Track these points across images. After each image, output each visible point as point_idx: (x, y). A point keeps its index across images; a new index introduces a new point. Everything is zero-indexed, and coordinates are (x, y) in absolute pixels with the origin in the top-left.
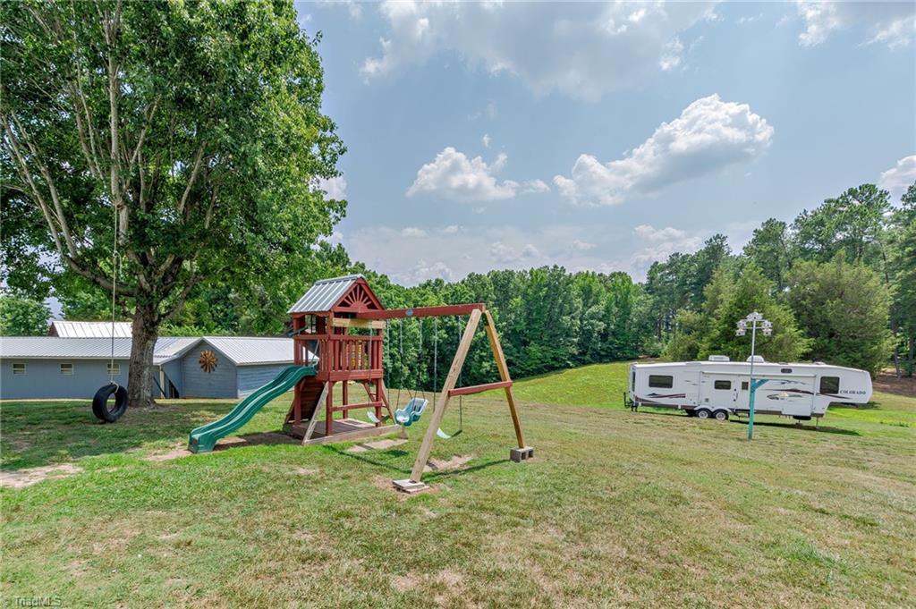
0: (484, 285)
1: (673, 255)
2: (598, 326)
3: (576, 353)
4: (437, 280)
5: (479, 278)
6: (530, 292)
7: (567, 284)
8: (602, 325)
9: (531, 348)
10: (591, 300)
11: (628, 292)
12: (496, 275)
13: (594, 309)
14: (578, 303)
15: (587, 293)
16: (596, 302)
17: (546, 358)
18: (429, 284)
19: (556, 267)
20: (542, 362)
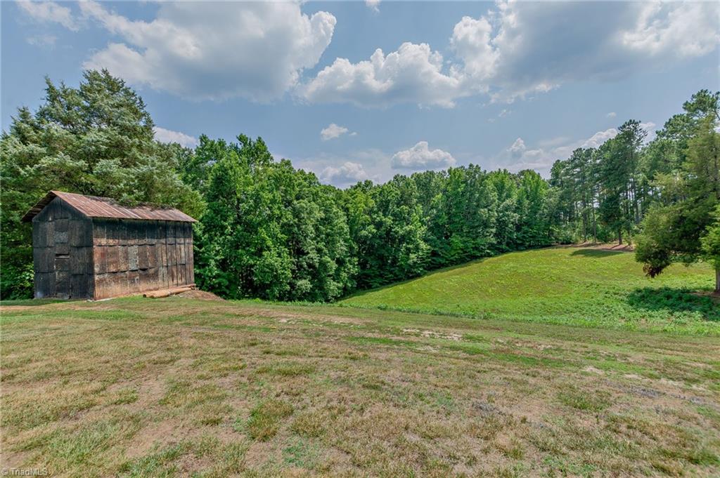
0: (408, 184)
1: (577, 150)
2: (513, 217)
3: (495, 242)
4: (366, 181)
5: (404, 178)
6: (449, 188)
7: (483, 180)
8: (517, 216)
9: (454, 239)
10: (504, 195)
11: (538, 185)
12: (418, 176)
13: (508, 202)
14: (494, 196)
15: (500, 188)
16: (509, 196)
17: (467, 248)
18: (359, 185)
19: (471, 165)
20: (466, 252)
